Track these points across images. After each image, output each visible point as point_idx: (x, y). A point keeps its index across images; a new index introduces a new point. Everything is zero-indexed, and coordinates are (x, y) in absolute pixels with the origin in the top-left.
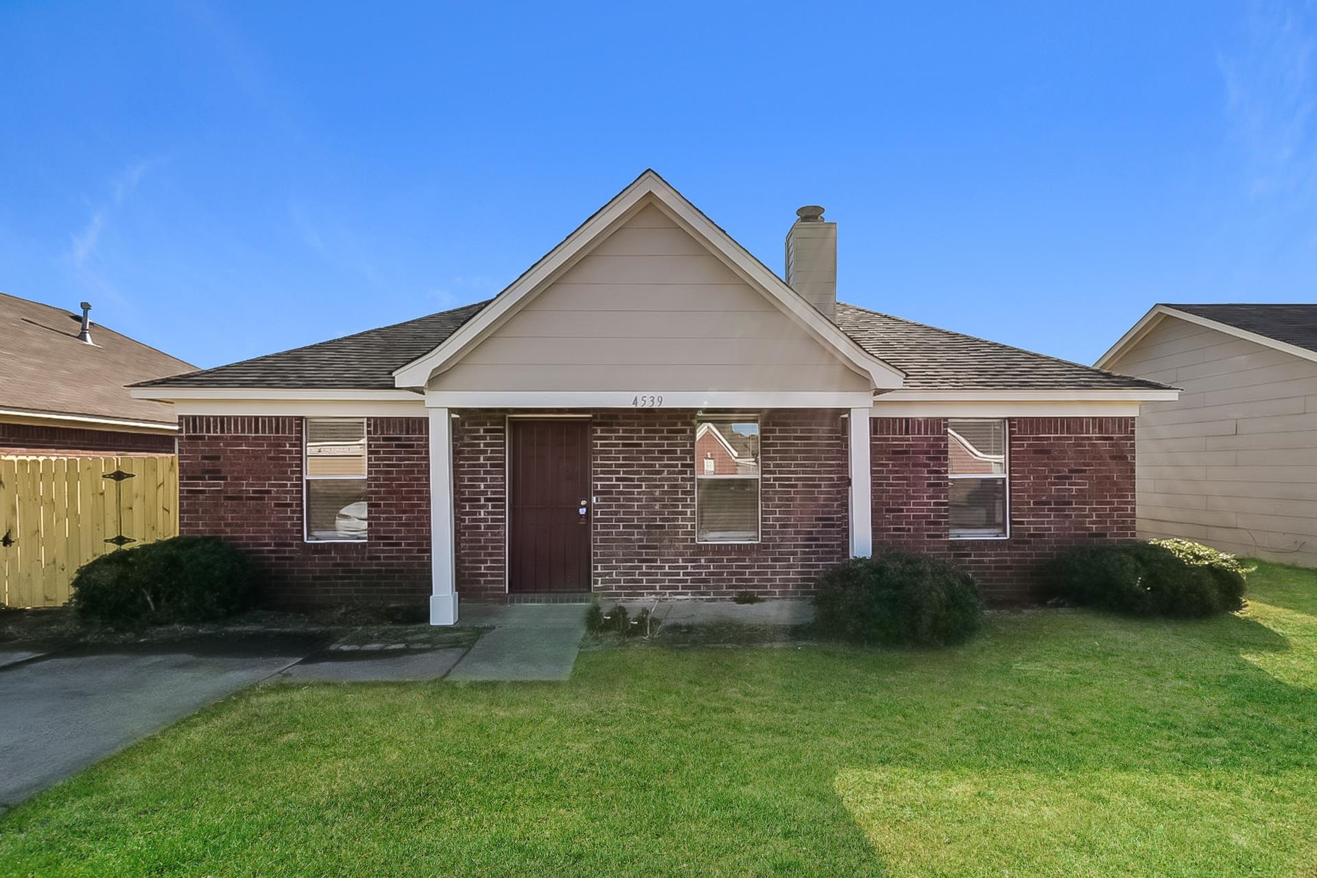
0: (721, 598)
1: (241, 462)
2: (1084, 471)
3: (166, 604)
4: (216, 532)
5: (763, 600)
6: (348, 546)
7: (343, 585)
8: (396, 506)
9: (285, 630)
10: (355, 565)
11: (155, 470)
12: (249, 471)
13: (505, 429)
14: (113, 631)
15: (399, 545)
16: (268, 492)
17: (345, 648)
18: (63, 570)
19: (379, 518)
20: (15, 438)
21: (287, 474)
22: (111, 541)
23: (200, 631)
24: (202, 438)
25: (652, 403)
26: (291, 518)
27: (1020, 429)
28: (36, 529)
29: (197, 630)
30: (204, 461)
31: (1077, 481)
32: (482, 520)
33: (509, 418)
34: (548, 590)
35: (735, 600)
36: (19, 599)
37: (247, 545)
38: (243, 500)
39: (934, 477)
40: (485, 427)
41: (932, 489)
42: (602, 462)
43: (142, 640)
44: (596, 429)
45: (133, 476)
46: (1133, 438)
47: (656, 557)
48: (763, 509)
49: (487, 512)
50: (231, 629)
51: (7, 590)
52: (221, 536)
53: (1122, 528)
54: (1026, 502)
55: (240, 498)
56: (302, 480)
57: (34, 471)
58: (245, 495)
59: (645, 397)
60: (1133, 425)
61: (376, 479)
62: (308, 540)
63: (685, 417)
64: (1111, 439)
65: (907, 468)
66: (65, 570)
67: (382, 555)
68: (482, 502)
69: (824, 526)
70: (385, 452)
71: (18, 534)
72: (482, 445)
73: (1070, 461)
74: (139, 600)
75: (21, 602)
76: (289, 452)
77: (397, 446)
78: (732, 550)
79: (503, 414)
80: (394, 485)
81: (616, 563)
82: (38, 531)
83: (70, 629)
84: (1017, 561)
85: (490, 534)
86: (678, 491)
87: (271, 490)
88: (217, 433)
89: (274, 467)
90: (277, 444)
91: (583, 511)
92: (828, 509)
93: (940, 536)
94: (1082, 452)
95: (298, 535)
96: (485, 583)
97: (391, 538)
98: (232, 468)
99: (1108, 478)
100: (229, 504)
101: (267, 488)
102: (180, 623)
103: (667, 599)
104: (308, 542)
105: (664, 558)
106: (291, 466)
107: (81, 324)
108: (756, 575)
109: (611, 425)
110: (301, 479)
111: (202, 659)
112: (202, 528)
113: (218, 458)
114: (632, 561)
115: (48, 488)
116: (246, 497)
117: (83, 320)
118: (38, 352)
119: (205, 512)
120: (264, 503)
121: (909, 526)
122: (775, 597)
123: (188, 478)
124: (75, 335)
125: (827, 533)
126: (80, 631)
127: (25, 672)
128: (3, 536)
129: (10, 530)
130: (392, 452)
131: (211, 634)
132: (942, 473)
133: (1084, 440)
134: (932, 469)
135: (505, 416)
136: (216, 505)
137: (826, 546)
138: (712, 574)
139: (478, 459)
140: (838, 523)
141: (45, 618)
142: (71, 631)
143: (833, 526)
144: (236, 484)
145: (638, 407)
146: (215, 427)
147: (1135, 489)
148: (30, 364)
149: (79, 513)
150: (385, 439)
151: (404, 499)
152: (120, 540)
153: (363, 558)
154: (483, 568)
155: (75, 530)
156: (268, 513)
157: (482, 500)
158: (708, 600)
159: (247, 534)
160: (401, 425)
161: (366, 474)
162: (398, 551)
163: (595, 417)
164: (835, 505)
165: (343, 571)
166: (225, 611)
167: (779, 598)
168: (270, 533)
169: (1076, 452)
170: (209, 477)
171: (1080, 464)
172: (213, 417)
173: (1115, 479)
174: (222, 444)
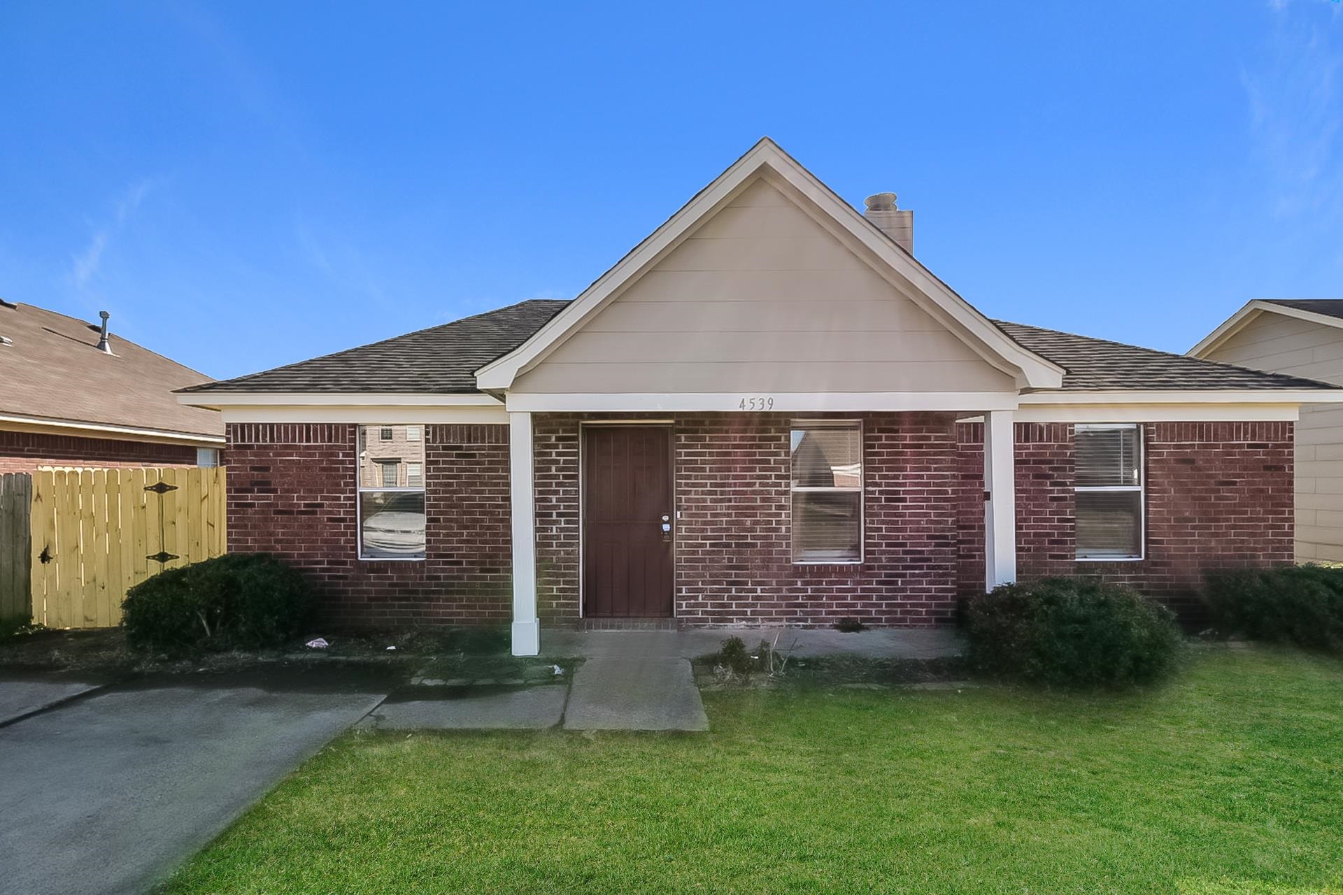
0: (819, 626)
1: (291, 473)
2: (1234, 483)
3: (222, 628)
4: (266, 548)
5: (867, 628)
6: (405, 564)
7: (400, 606)
8: (456, 521)
9: (352, 659)
10: (413, 585)
11: (199, 482)
12: (300, 483)
13: (578, 436)
14: (166, 658)
15: (461, 563)
16: (321, 505)
17: (428, 682)
18: (103, 588)
19: (438, 534)
20: (44, 449)
21: (341, 486)
22: (154, 557)
23: (260, 658)
24: (251, 447)
25: (761, 406)
26: (345, 534)
27: (1158, 436)
28: (76, 545)
29: (256, 658)
30: (252, 472)
31: (1225, 494)
32: (555, 537)
33: (583, 424)
34: (625, 614)
35: (836, 627)
36: (58, 619)
37: (298, 563)
38: (293, 514)
39: (1058, 490)
40: (557, 435)
41: (1055, 503)
42: (686, 473)
43: (201, 670)
44: (680, 436)
45: (176, 488)
46: (1291, 446)
47: (747, 579)
48: (867, 525)
49: (560, 528)
50: (293, 657)
51: (45, 609)
52: (271, 553)
53: (1277, 549)
54: (1165, 518)
55: (291, 513)
56: (356, 493)
57: (72, 483)
58: (295, 509)
59: (753, 399)
60: (1292, 431)
61: (435, 492)
62: (361, 557)
63: (779, 423)
64: (1265, 446)
65: (1027, 480)
66: (105, 589)
67: (442, 574)
68: (554, 517)
69: (937, 545)
70: (444, 462)
71: (56, 551)
72: (554, 454)
73: (1218, 472)
74: (194, 625)
75: (60, 622)
76: (342, 462)
77: (458, 456)
78: (832, 572)
79: (576, 420)
80: (455, 499)
81: (702, 585)
82: (77, 546)
83: (121, 655)
84: (1156, 586)
85: (562, 553)
86: (771, 506)
87: (323, 503)
88: (266, 442)
89: (327, 478)
90: (330, 453)
91: (666, 527)
92: (942, 526)
93: (1065, 557)
94: (1231, 461)
95: (352, 552)
96: (557, 606)
97: (452, 556)
98: (283, 480)
99: (1262, 491)
100: (279, 519)
101: (319, 501)
102: (238, 649)
103: (759, 626)
104: (362, 559)
105: (756, 579)
106: (344, 477)
107: (100, 334)
108: (859, 600)
109: (697, 431)
110: (354, 491)
111: (274, 695)
112: (252, 545)
113: (267, 469)
114: (720, 583)
115: (87, 501)
116: (297, 511)
117: (102, 331)
118: (62, 361)
119: (254, 527)
120: (317, 518)
121: (1029, 546)
122: (881, 624)
123: (237, 491)
124: (94, 344)
125: (940, 553)
126: (132, 658)
127: (83, 710)
128: (41, 552)
129: (48, 546)
130: (452, 463)
131: (272, 662)
132: (1067, 486)
133: (1233, 448)
134: (1056, 480)
135: (578, 422)
136: (265, 520)
137: (940, 567)
138: (810, 598)
139: (549, 469)
140: (952, 541)
141: (88, 640)
142: (123, 658)
143: (947, 545)
144: (287, 497)
145: (745, 410)
146: (265, 436)
147: (1293, 503)
148: (55, 373)
149: (120, 527)
150: (445, 448)
151: (465, 513)
152: (163, 557)
153: (421, 578)
154: (555, 590)
155: (116, 546)
156: (321, 529)
157: (554, 515)
158: (805, 627)
159: (298, 552)
160: (462, 433)
161: (425, 485)
162: (458, 570)
163: (678, 423)
164: (950, 522)
165: (400, 592)
166: (284, 636)
167: (885, 626)
168: (323, 550)
169: (1224, 461)
170: (258, 489)
171: (1229, 475)
172: (262, 424)
173: (1270, 492)
174: (271, 454)
